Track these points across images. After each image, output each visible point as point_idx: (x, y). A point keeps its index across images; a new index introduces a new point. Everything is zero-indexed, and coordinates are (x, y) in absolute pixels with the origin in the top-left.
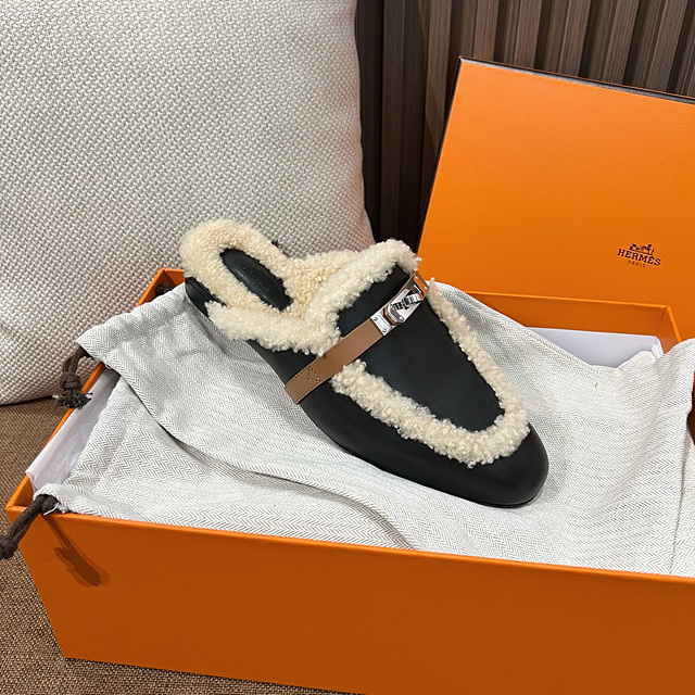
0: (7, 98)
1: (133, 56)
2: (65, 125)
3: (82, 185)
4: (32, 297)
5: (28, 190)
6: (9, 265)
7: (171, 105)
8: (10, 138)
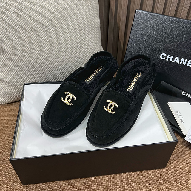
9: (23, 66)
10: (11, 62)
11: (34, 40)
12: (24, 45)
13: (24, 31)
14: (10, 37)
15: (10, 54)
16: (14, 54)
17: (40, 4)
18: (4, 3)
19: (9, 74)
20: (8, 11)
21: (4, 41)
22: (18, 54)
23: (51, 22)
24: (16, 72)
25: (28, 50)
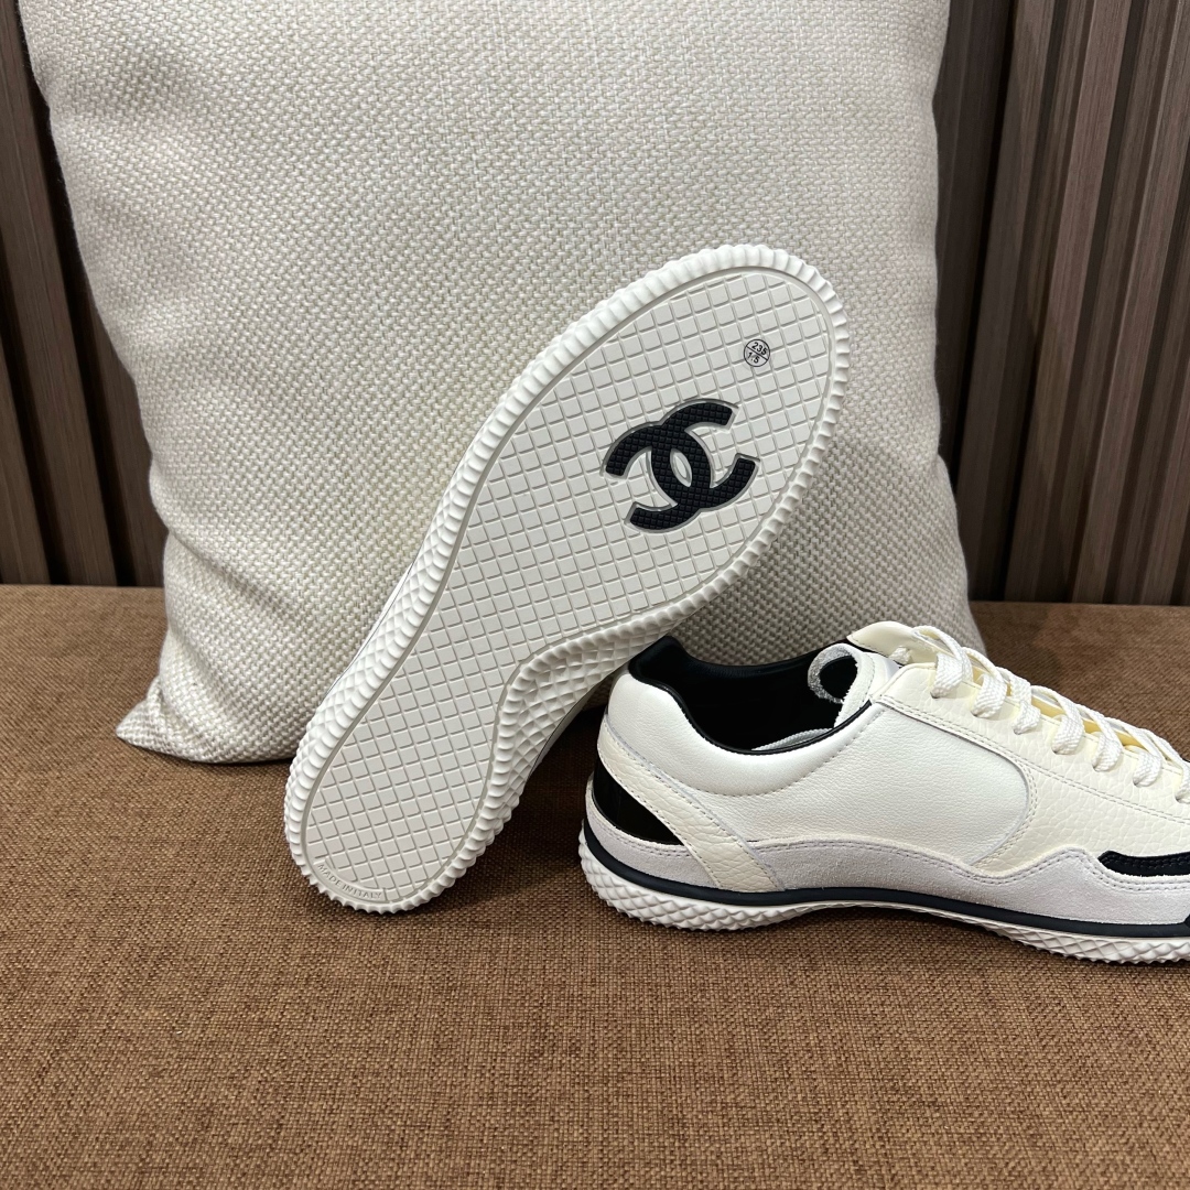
0: (353, 184)
1: (581, 121)
2: (448, 236)
3: (464, 346)
4: (344, 550)
5: (365, 349)
6: (308, 488)
7: (638, 211)
8: (348, 255)
9: (405, 505)
10: (331, 468)
11: (506, 331)
12: (439, 360)
13: (454, 271)
14: (358, 300)
15: (337, 416)
16: (364, 416)
17: (583, 106)
18: (361, 91)
19: (304, 551)
20: (378, 140)
21: (317, 324)
22: (391, 415)
23: (633, 225)
24: (357, 543)
25: (459, 400)
